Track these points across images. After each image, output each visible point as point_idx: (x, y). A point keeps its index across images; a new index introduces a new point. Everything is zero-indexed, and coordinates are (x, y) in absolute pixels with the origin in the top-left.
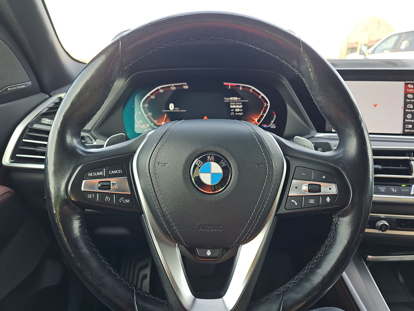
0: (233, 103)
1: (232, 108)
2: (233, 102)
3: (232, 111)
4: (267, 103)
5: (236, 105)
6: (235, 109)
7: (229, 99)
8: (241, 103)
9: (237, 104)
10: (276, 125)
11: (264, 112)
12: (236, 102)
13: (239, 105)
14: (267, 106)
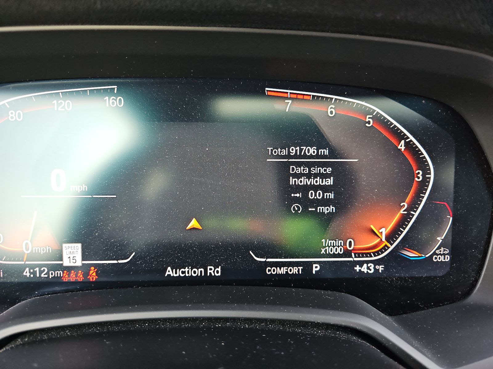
0: (299, 170)
1: (297, 188)
2: (299, 165)
3: (296, 200)
4: (426, 171)
5: (309, 176)
6: (305, 189)
7: (285, 152)
8: (329, 170)
9: (315, 170)
10: (451, 254)
11: (413, 206)
12: (309, 165)
13: (323, 176)
14: (425, 181)
